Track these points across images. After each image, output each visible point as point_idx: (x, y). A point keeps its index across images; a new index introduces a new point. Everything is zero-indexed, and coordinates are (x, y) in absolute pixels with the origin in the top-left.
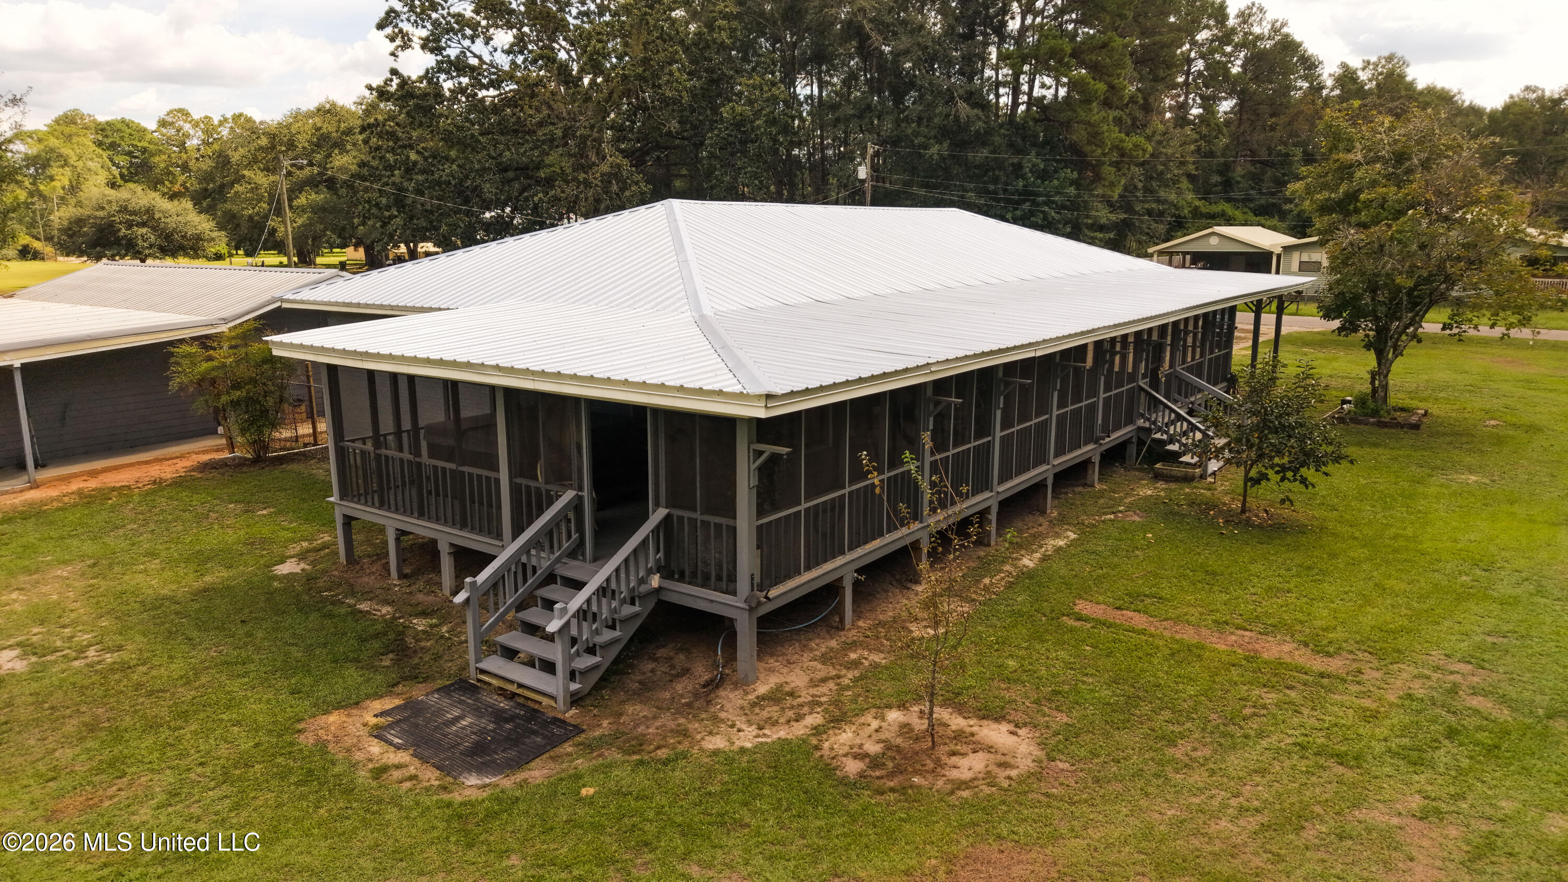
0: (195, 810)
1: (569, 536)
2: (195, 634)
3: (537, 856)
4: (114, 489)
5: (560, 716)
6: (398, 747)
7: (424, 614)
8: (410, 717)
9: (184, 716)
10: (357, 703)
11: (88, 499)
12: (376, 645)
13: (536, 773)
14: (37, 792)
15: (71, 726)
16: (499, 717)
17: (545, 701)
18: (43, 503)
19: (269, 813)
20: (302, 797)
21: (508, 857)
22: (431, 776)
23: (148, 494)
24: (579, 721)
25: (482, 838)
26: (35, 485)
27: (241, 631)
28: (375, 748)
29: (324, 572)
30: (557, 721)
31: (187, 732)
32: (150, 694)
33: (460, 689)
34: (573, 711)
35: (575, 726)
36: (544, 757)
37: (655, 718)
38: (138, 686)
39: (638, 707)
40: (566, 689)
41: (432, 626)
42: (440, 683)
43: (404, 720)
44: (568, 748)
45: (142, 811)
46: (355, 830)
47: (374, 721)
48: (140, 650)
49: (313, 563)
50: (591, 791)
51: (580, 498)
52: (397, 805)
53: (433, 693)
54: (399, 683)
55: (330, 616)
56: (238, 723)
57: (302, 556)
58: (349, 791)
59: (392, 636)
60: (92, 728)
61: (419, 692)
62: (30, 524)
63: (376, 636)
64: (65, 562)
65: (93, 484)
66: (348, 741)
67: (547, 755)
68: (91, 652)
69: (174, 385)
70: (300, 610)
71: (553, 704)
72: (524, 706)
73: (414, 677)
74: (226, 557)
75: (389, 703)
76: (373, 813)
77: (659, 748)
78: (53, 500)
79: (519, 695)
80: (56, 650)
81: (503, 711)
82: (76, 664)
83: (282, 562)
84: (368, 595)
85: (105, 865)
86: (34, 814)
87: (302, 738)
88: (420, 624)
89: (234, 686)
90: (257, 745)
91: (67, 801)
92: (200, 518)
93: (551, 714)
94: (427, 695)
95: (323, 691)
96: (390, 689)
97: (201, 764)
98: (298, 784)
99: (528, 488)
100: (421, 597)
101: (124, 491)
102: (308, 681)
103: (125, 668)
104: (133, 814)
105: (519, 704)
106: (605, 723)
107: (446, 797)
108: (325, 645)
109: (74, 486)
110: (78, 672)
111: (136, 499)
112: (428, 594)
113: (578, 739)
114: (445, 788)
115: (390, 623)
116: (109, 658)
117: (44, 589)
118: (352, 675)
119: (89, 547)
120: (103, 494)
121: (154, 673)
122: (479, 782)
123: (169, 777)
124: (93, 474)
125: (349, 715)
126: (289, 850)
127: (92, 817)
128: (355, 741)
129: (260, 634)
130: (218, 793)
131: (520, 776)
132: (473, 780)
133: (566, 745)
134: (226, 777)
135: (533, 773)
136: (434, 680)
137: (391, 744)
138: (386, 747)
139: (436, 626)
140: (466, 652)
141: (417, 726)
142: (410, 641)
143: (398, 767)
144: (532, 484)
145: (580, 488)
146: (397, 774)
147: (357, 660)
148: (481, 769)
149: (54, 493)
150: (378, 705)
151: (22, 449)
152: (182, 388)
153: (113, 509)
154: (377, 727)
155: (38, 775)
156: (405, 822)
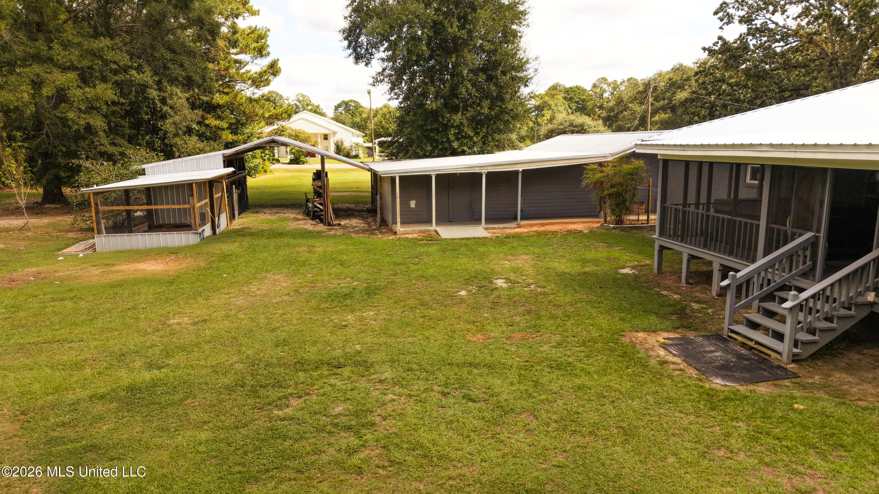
0: (568, 353)
1: (805, 263)
2: (577, 288)
3: (757, 426)
4: (550, 232)
5: (783, 365)
6: (675, 355)
7: (699, 302)
8: (683, 344)
9: (569, 317)
10: (654, 331)
11: (539, 234)
12: (669, 309)
13: (762, 389)
14: (504, 328)
15: (521, 310)
16: (740, 357)
17: (773, 355)
18: (522, 233)
19: (602, 364)
20: (619, 362)
21: (737, 422)
22: (692, 372)
23: (564, 235)
24: (796, 371)
25: (722, 408)
26: (519, 226)
27: (599, 291)
28: (662, 352)
29: (645, 275)
30: (779, 367)
31: (569, 323)
32: (555, 305)
33: (716, 338)
34: (793, 365)
35: (794, 373)
36: (769, 383)
37: (858, 384)
38: (550, 302)
39: (844, 375)
40: (790, 350)
41: (702, 308)
42: (703, 333)
43: (680, 344)
44: (787, 383)
45: (545, 347)
46: (646, 383)
47: (663, 341)
48: (553, 289)
49: (639, 271)
50: (802, 407)
51: (817, 238)
52: (671, 379)
53: (699, 336)
54: (679, 328)
55: (645, 293)
56: (593, 325)
57: (633, 267)
58: (645, 366)
59: (678, 307)
60: (529, 312)
61: (691, 335)
62: (515, 240)
63: (670, 306)
64: (527, 254)
65: (542, 229)
66: (647, 346)
67: (771, 382)
68: (532, 286)
69: (584, 183)
70: (630, 288)
71: (779, 357)
72: (757, 355)
73: (689, 327)
74: (595, 262)
75: (672, 335)
76: (657, 379)
77: (860, 400)
78: (525, 233)
79: (755, 349)
80: (518, 283)
81: (743, 354)
82: (526, 289)
83: (624, 268)
84: (668, 288)
85: (527, 361)
86: (502, 336)
87: (623, 339)
88: (695, 306)
89: (593, 311)
90: (600, 336)
91: (515, 335)
92: (586, 247)
93: (777, 363)
94: (695, 336)
95: (637, 322)
96: (675, 329)
97: (573, 336)
98: (618, 356)
99: (779, 231)
100: (698, 294)
101: (554, 233)
102: (630, 316)
103: (545, 294)
104: (541, 346)
105: (754, 354)
106: (817, 377)
107: (701, 384)
108: (641, 304)
109: (535, 229)
110: (526, 291)
111: (559, 236)
112: (702, 293)
113: (794, 380)
114: (700, 380)
115: (678, 302)
116: (539, 290)
117: (517, 262)
118: (653, 319)
119: (537, 250)
120: (545, 233)
121: (557, 298)
122: (723, 383)
123: (558, 338)
124: (543, 225)
125: (649, 335)
126: (611, 381)
127: (524, 343)
128: (651, 346)
129: (608, 294)
130: (579, 349)
131: (751, 387)
132: (719, 381)
133: (786, 381)
134: (584, 344)
135: (760, 389)
136: (701, 331)
137: (671, 353)
138: (668, 353)
139: (705, 308)
140: (723, 322)
141: (687, 349)
142: (688, 311)
143: (673, 363)
144: (782, 228)
145: (818, 231)
146: (672, 366)
147: (657, 314)
148: (723, 377)
149: (526, 230)
150: (666, 335)
151: (517, 211)
152: (587, 186)
153: (549, 239)
154: (664, 344)
155: (505, 322)
156: (675, 387)
